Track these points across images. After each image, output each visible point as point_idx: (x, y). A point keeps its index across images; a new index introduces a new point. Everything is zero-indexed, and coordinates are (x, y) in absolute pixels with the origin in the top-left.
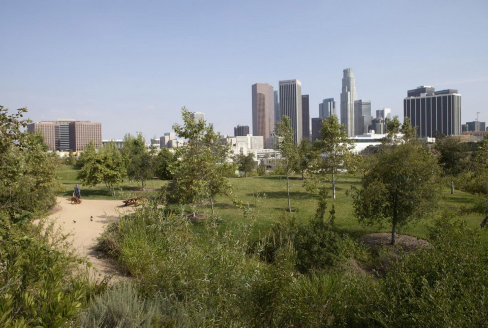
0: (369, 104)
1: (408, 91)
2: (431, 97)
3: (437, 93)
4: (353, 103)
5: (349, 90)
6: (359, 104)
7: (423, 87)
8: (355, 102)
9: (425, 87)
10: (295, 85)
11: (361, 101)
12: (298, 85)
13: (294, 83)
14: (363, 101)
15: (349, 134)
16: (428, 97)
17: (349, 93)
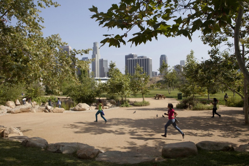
0: (107, 61)
1: (125, 56)
2: (139, 59)
3: (138, 57)
4: (99, 60)
5: (96, 53)
6: (101, 61)
7: (131, 54)
8: (100, 60)
9: (132, 54)
10: (68, 49)
11: (102, 59)
12: (70, 49)
13: (68, 48)
14: (104, 60)
15: (96, 76)
16: (138, 59)
17: (96, 55)
